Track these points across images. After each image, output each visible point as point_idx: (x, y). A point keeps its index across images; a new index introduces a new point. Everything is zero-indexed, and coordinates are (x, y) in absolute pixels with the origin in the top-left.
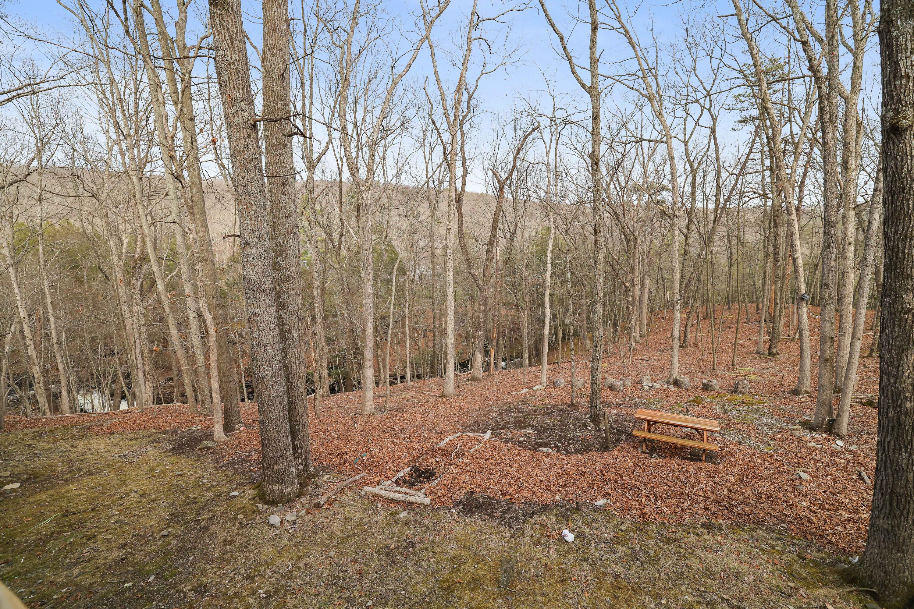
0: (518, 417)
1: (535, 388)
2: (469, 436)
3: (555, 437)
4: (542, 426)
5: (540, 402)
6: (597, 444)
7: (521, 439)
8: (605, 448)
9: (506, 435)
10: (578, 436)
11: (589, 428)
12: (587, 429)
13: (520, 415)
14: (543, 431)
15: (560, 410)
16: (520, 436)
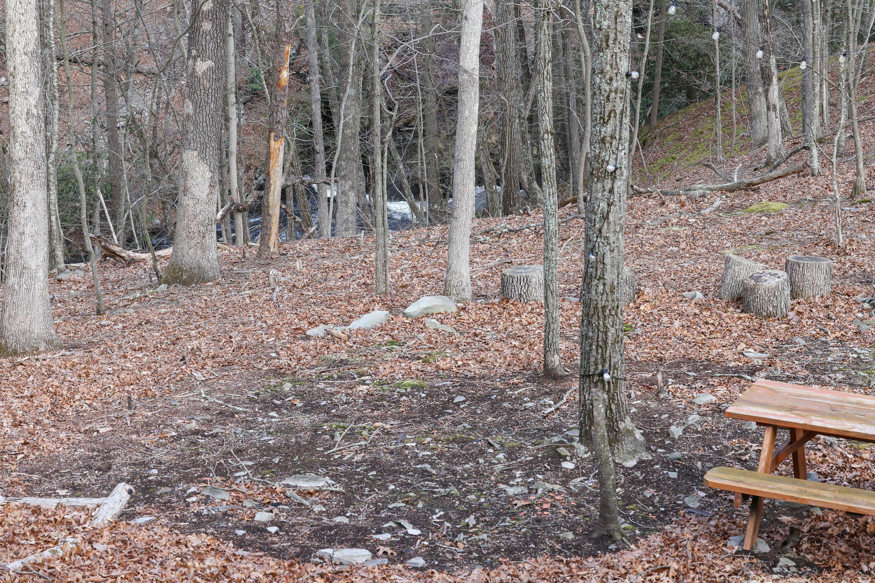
0: (290, 430)
1: (413, 309)
2: (37, 511)
3: (412, 503)
4: (374, 464)
5: (415, 365)
6: (572, 528)
7: (262, 516)
8: (596, 541)
9: (207, 500)
10: (509, 499)
11: (568, 465)
12: (557, 468)
13: (305, 420)
14: (372, 483)
15: (482, 399)
16: (262, 505)
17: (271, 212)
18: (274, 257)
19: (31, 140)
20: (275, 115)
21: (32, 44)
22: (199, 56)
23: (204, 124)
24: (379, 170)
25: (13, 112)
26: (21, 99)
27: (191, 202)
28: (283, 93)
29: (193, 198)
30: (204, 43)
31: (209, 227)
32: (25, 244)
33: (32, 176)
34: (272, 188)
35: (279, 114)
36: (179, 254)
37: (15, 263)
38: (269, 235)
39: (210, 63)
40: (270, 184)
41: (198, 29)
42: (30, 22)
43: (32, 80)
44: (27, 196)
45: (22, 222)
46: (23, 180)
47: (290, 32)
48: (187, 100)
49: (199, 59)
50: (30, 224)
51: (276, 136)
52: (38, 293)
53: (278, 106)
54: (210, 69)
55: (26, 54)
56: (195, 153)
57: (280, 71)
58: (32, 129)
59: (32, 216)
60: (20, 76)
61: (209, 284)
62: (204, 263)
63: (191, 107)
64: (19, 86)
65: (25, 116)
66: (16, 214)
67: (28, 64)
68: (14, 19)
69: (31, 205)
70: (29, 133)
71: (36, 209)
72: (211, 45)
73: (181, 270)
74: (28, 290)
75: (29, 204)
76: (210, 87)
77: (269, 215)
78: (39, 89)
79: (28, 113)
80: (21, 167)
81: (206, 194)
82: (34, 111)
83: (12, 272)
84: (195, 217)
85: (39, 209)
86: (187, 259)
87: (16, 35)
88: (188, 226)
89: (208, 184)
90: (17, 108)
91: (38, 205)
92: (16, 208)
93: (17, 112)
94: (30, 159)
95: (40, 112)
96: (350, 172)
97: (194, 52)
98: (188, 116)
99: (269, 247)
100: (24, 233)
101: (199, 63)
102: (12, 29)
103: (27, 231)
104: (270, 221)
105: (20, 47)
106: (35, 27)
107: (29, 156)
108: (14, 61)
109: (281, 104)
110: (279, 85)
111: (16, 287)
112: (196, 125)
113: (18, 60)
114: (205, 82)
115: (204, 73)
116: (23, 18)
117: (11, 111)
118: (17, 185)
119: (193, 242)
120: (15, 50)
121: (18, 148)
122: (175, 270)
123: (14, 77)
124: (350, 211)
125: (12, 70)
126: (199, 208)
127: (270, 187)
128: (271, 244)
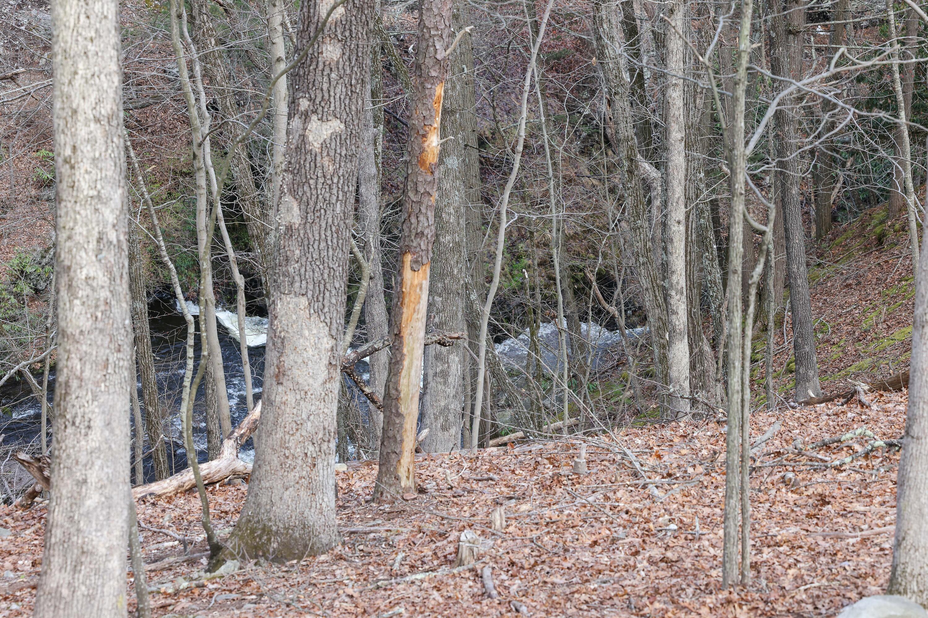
17: (403, 409)
18: (408, 496)
19: (104, 294)
20: (413, 220)
21: (110, 100)
22: (315, 112)
23: (323, 245)
24: (737, 341)
25: (69, 238)
26: (86, 212)
27: (291, 398)
28: (429, 178)
29: (297, 388)
30: (325, 87)
31: (325, 446)
32: (88, 503)
33: (106, 367)
34: (406, 363)
35: (421, 218)
36: (264, 500)
37: (66, 540)
38: (398, 454)
39: (336, 125)
40: (403, 355)
41: (315, 59)
42: (106, 56)
43: (110, 173)
44: (94, 407)
45: (83, 458)
46: (87, 374)
47: (444, 59)
48: (288, 198)
49: (314, 117)
50: (98, 463)
51: (416, 262)
52: (108, 603)
53: (420, 203)
54: (335, 136)
55: (97, 120)
56: (304, 301)
57: (424, 136)
58: (109, 271)
59: (104, 446)
60: (85, 165)
61: (323, 558)
62: (312, 517)
63: (296, 210)
64: (84, 185)
65: (93, 245)
66: (69, 442)
67: (101, 141)
68: (75, 49)
69: (101, 424)
70: (102, 279)
71: (112, 431)
72: (338, 90)
73: (266, 530)
74: (90, 597)
75: (98, 422)
76: (335, 172)
77: (399, 415)
78: (120, 191)
79: (99, 240)
80: (84, 348)
81: (320, 380)
82: (112, 236)
83: (57, 561)
84: (299, 425)
85: (117, 432)
86: (279, 510)
87: (78, 82)
88: (284, 445)
89: (325, 362)
90: (78, 229)
91: (114, 424)
92: (70, 430)
93: (77, 238)
94: (101, 331)
95: (122, 238)
96: (452, 317)
97: (304, 104)
98: (289, 228)
99: (397, 478)
100: (85, 481)
101: (314, 123)
102: (68, 69)
103: (93, 476)
104: (401, 426)
105: (85, 107)
106: (114, 67)
107: (100, 325)
108: (74, 135)
109: (425, 200)
110: (422, 162)
111: (65, 592)
112: (306, 246)
113: (83, 132)
114: (326, 160)
115: (324, 145)
116: (92, 48)
117: (63, 235)
118: (74, 384)
119: (293, 476)
120: (75, 112)
121: (77, 309)
122: (253, 531)
123: (72, 167)
124: (451, 391)
125: (68, 152)
126: (306, 408)
127: (402, 360)
128: (402, 472)
